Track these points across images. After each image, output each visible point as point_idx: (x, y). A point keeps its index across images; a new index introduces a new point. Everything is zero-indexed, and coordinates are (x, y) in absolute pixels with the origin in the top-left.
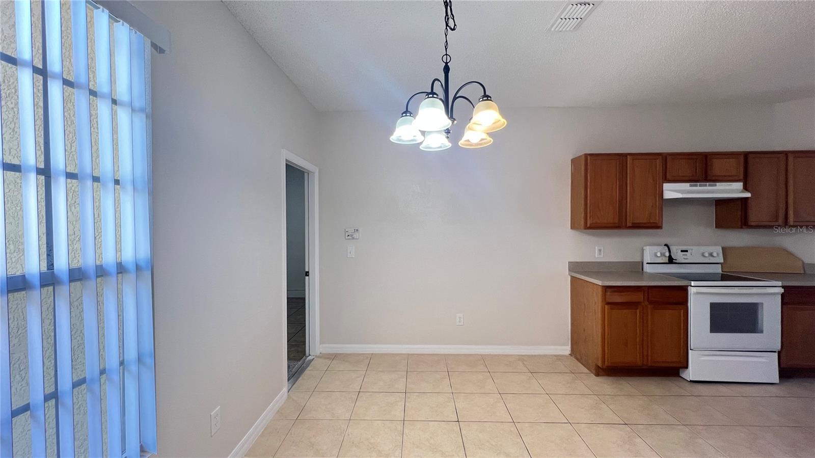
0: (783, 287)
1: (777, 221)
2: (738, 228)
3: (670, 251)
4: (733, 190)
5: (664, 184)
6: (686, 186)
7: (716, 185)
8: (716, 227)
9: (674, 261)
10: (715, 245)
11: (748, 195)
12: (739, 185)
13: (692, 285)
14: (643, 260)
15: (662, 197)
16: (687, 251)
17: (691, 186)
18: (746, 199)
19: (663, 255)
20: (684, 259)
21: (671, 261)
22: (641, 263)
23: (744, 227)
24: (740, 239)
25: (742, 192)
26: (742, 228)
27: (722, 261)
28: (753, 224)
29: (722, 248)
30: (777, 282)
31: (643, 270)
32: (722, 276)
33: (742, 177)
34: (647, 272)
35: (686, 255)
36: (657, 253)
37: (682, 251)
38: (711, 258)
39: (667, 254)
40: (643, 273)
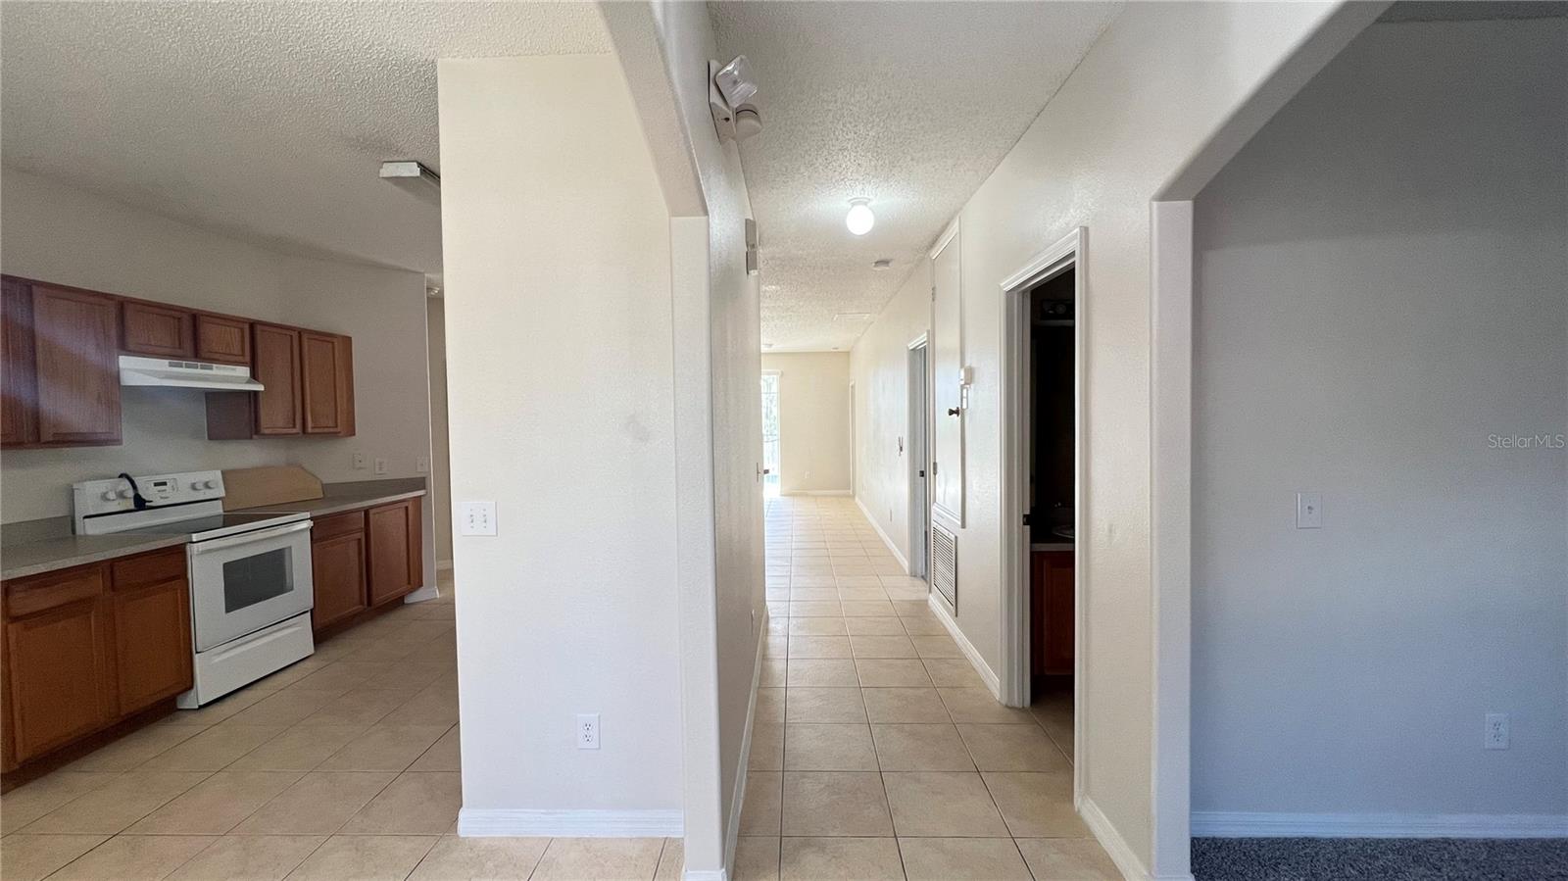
0: (311, 519)
1: (294, 426)
2: (246, 438)
3: (135, 487)
4: (234, 377)
5: (121, 357)
6: (162, 365)
7: (211, 369)
8: (211, 438)
9: (147, 504)
10: (214, 468)
11: (260, 388)
12: (244, 372)
13: (194, 540)
14: (74, 511)
15: (119, 382)
16: (165, 484)
17: (171, 365)
18: (256, 393)
19: (121, 495)
20: (162, 498)
21: (140, 504)
22: (69, 519)
23: (255, 437)
24: (248, 455)
25: (248, 382)
26: (251, 438)
27: (222, 493)
28: (266, 431)
29: (223, 473)
30: (303, 514)
31: (74, 531)
32: (224, 519)
33: (248, 358)
34: (86, 536)
35: (165, 490)
36: (107, 493)
37: (156, 485)
38: (207, 491)
39: (131, 493)
40: (75, 538)
